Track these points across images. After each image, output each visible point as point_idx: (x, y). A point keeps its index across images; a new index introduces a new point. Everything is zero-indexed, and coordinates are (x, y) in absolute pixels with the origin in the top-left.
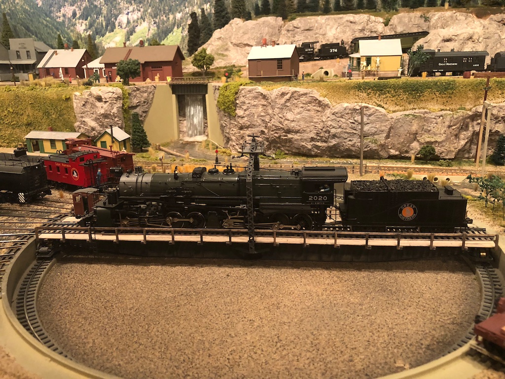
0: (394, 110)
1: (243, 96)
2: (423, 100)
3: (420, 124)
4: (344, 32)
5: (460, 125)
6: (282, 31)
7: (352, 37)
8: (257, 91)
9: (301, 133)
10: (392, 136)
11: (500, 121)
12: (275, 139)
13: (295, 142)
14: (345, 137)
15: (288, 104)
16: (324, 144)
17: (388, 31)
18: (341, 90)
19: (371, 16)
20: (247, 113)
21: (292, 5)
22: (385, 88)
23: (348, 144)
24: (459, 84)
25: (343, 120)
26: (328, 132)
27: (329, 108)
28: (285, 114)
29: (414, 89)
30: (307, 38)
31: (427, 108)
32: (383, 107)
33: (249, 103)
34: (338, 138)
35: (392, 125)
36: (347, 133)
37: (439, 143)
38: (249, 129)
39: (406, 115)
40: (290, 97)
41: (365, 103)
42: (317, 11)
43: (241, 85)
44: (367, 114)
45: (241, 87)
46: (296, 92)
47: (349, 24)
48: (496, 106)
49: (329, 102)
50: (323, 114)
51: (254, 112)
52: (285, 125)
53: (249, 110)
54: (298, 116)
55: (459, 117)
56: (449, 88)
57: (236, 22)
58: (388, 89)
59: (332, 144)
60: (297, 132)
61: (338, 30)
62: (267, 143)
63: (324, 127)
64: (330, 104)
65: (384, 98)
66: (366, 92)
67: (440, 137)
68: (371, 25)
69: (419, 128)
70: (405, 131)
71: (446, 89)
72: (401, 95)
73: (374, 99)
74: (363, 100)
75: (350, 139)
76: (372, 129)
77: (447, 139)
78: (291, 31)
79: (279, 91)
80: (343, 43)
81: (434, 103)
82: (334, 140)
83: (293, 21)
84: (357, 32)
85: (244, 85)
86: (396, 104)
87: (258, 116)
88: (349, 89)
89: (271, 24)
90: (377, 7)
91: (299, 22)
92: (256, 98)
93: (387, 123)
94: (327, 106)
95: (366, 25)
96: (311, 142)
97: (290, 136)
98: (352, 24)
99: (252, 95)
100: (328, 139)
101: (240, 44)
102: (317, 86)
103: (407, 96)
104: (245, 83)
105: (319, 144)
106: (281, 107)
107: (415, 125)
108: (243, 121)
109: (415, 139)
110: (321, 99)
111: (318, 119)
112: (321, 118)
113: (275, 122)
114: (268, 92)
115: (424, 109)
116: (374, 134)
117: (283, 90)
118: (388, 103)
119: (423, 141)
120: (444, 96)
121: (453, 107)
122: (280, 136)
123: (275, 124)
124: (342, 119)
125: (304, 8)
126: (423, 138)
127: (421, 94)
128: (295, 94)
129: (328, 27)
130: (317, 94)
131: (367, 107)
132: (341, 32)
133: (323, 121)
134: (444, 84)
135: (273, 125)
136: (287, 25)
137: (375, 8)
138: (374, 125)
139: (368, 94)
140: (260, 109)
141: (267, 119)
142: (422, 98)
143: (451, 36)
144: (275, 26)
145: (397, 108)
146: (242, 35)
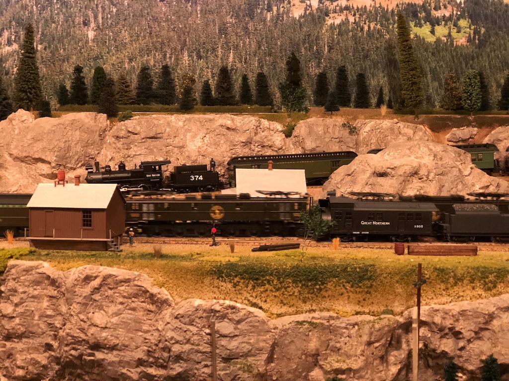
0: (279, 312)
1: (14, 279)
2: (327, 296)
3: (323, 338)
4: (217, 144)
5: (387, 340)
6: (107, 137)
7: (229, 154)
8: (40, 271)
9: (120, 350)
10: (278, 359)
11: (447, 334)
12: (71, 361)
13: (109, 368)
14: (197, 360)
15: (97, 297)
16: (161, 372)
17: (291, 145)
18: (189, 277)
19: (263, 120)
20: (20, 309)
21: (127, 92)
22: (263, 276)
23: (203, 373)
24: (381, 271)
25: (194, 329)
26: (167, 349)
27: (170, 305)
28: (90, 315)
29: (310, 278)
30: (151, 152)
31: (334, 310)
32: (261, 308)
33: (25, 292)
34: (186, 361)
35: (275, 339)
36: (201, 352)
37: (356, 372)
38: (24, 340)
39: (298, 322)
40: (101, 285)
41: (231, 300)
42: (172, 103)
43: (11, 257)
44: (234, 320)
45: (12, 262)
46: (110, 276)
47: (225, 131)
48: (438, 310)
49: (169, 297)
50: (158, 317)
51: (33, 309)
52: (89, 335)
53: (25, 304)
54: (115, 320)
55: (384, 327)
56: (366, 277)
57: (22, 117)
58: (268, 278)
59: (175, 373)
60: (113, 348)
61: (207, 139)
62: (57, 367)
63: (160, 341)
64: (171, 299)
65: (262, 292)
66: (230, 282)
67: (356, 360)
68: (263, 134)
69: (320, 346)
70: (299, 350)
71: (361, 279)
72: (289, 287)
73: (245, 293)
74: (226, 295)
75: (206, 363)
76: (243, 345)
77: (367, 365)
78: (123, 138)
79: (81, 273)
80: (213, 165)
81: (344, 301)
82: (178, 364)
83: (126, 122)
84: (239, 146)
85: (17, 259)
86: (282, 302)
87: (41, 317)
88: (202, 274)
89: (87, 126)
90: (275, 103)
91: (139, 123)
92: (37, 283)
93: (268, 336)
94: (165, 302)
95: (253, 134)
96: (137, 367)
97: (99, 355)
98: (229, 133)
99: (30, 277)
100: (167, 363)
101: (26, 157)
102: (147, 267)
103: (299, 288)
104: (18, 256)
105: (152, 371)
106: (84, 301)
107: (314, 340)
108: (13, 324)
109: (316, 364)
110: (155, 290)
111: (150, 325)
112: (156, 323)
113: (71, 329)
114: (61, 272)
115: (328, 310)
116: (246, 355)
117: (88, 272)
118: (268, 300)
119: (328, 368)
120: (358, 290)
121: (375, 308)
122: (81, 355)
123: (72, 333)
124: (191, 328)
125: (148, 98)
126: (329, 363)
127: (322, 287)
128: (109, 280)
129: (189, 135)
130: (147, 281)
131: (233, 308)
132: (211, 144)
133: (158, 330)
134: (358, 270)
135: (68, 334)
136: (115, 127)
137: (271, 103)
138: (245, 339)
139: (235, 285)
140: (45, 303)
141: (57, 323)
142: (324, 293)
143: (385, 169)
144: (95, 129)
145: (284, 309)
146: (30, 142)
